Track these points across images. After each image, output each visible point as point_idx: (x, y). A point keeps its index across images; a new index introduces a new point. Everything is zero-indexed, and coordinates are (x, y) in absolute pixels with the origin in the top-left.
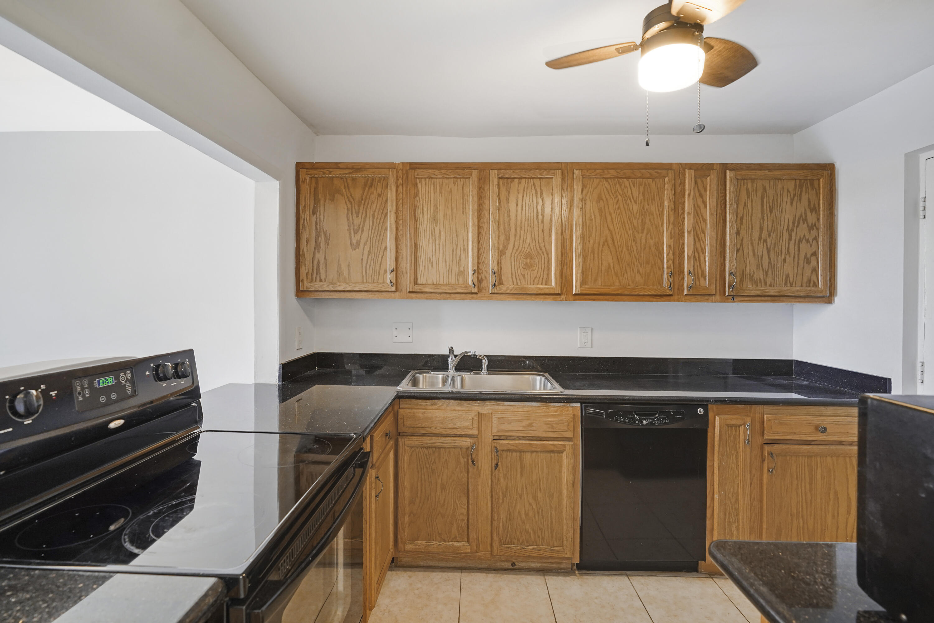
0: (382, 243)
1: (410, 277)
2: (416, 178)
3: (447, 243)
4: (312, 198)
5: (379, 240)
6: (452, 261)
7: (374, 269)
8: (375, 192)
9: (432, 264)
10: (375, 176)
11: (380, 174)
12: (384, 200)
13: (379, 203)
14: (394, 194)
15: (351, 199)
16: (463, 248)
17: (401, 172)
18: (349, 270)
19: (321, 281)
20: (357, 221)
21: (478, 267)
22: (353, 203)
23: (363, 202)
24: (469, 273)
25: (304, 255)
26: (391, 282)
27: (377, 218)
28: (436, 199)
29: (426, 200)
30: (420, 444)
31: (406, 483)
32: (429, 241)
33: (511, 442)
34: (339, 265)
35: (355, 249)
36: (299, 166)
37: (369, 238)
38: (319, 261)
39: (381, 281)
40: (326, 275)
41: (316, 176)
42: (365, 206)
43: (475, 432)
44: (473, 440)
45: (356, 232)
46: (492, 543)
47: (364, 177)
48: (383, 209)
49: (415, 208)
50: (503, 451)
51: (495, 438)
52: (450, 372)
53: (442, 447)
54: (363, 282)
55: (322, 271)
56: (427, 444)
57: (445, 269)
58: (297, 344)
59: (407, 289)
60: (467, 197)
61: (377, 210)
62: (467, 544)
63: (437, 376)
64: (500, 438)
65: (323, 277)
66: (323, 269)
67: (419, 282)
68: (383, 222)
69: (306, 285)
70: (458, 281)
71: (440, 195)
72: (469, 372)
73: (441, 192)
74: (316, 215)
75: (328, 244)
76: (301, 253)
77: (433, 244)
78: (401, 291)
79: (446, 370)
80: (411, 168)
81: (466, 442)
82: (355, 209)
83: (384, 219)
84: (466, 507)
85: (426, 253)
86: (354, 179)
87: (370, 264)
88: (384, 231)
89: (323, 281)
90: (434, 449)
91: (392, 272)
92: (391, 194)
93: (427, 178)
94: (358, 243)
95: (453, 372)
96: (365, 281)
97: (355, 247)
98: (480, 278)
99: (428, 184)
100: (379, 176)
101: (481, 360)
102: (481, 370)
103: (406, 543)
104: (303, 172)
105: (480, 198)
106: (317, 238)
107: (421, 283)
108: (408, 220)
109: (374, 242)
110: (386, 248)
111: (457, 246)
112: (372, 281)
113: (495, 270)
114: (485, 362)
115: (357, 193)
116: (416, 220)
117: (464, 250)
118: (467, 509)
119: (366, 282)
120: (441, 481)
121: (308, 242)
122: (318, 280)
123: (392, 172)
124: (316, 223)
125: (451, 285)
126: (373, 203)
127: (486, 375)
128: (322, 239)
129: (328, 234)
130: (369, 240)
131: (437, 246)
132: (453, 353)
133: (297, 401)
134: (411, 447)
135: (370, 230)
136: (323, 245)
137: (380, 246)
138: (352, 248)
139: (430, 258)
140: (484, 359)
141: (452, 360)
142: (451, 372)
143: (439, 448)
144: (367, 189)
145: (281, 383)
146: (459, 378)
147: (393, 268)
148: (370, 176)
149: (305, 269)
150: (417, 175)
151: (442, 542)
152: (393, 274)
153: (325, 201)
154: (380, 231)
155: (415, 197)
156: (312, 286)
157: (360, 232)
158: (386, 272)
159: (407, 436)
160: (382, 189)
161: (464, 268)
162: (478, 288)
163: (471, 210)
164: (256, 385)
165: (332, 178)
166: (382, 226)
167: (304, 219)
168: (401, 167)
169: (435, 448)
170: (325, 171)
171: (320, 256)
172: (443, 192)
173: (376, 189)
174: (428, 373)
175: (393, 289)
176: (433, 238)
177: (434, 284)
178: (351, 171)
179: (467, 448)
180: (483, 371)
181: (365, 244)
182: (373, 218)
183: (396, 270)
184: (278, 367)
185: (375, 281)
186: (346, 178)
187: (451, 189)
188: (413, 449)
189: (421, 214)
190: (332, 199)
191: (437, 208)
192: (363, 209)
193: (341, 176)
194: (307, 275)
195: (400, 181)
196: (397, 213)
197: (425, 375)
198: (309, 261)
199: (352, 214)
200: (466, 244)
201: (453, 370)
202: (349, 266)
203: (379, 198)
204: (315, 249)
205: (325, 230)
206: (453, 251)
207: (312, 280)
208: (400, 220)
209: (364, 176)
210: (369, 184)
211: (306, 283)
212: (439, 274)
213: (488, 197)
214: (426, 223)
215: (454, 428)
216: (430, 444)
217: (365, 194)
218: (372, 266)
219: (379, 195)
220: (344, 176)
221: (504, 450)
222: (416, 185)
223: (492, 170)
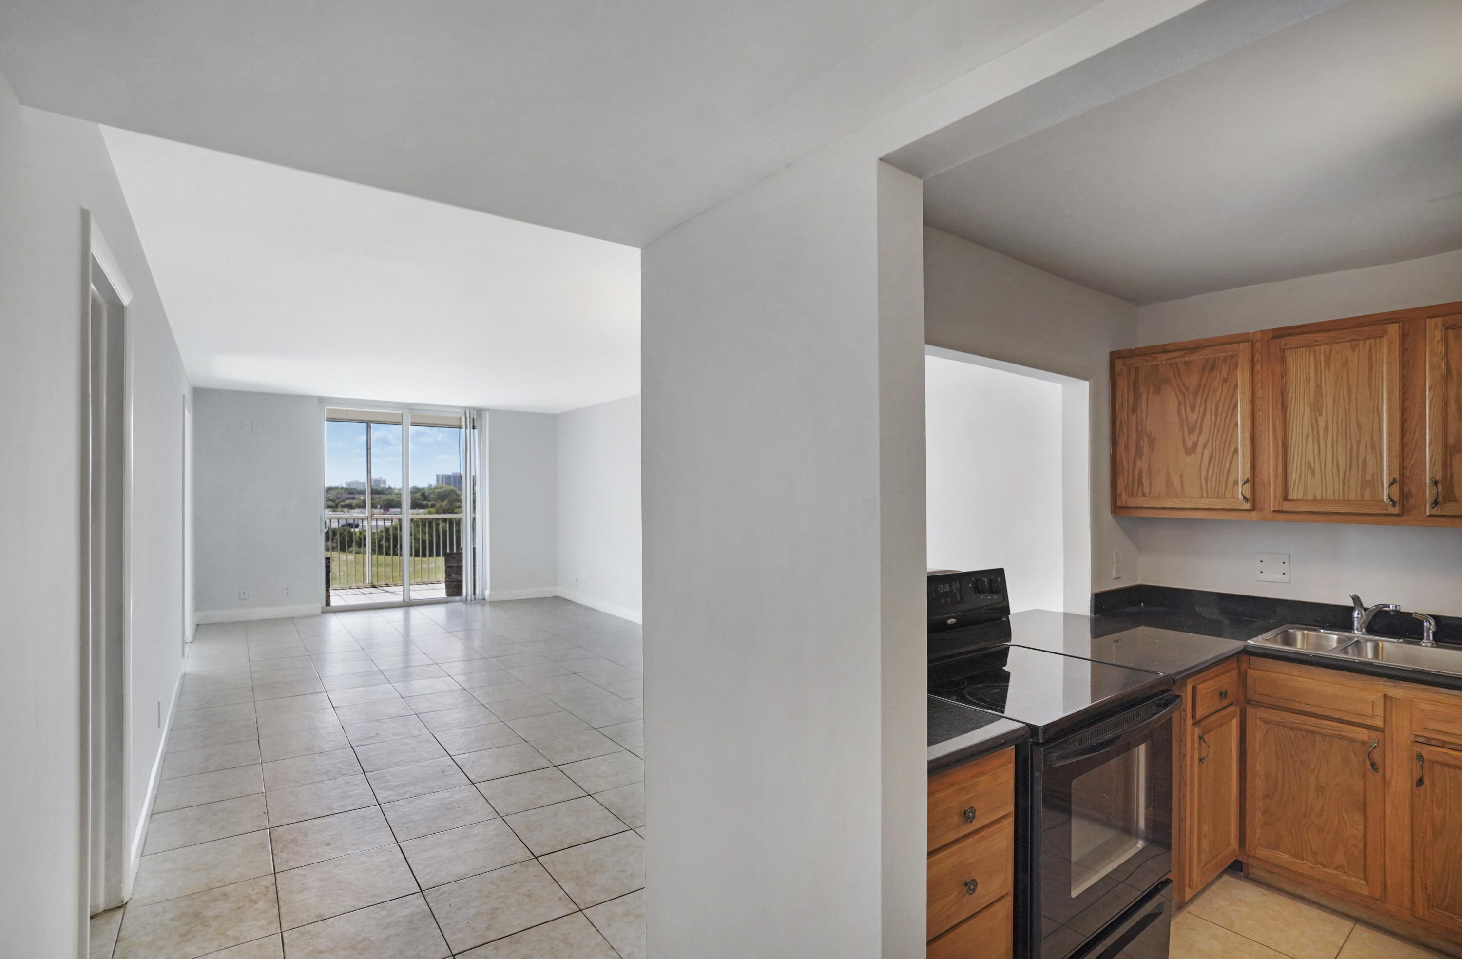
0: (1230, 444)
1: (1275, 490)
2: (1284, 350)
3: (1340, 439)
4: (1131, 393)
5: (1226, 440)
6: (1350, 466)
7: (1218, 479)
8: (1218, 376)
9: (1313, 472)
10: (1219, 355)
11: (1226, 352)
12: (1233, 385)
13: (1225, 390)
14: (1247, 375)
15: (1184, 390)
16: (1371, 446)
17: (1258, 346)
18: (1182, 482)
19: (1144, 495)
20: (1193, 417)
21: (1402, 475)
22: (1187, 395)
23: (1200, 393)
24: (1382, 483)
25: (1122, 463)
26: (1245, 498)
27: (1222, 411)
28: (1319, 376)
29: (1302, 378)
30: (1281, 721)
31: (1258, 768)
32: (1307, 437)
33: (1450, 752)
34: (1168, 475)
35: (1190, 454)
36: (1114, 356)
37: (1211, 438)
38: (1141, 471)
39: (1228, 495)
40: (1151, 489)
41: (1136, 365)
42: (1204, 396)
43: (1379, 723)
44: (1375, 735)
45: (1191, 431)
46: (1413, 898)
47: (1201, 359)
48: (1231, 399)
49: (1283, 393)
50: (1434, 762)
51: (1419, 739)
52: (1355, 633)
53: (1318, 733)
54: (1202, 497)
55: (1146, 483)
56: (1292, 723)
57: (1336, 478)
58: (1114, 572)
59: (1270, 508)
60: (1378, 367)
61: (1222, 399)
62: (1363, 882)
63: (1326, 637)
64: (1429, 742)
65: (1146, 490)
66: (1146, 480)
67: (1290, 497)
68: (1232, 415)
69: (1124, 499)
70: (1362, 496)
71: (1327, 369)
72: (1395, 638)
73: (1328, 364)
74: (1137, 413)
75: (1153, 449)
76: (1118, 461)
77: (1315, 442)
78: (1261, 509)
79: (1349, 630)
80: (1274, 338)
81: (1362, 734)
82: (1190, 402)
83: (1233, 411)
84: (1361, 828)
85: (1301, 456)
86: (1187, 363)
87: (1213, 472)
88: (1234, 428)
89: (1147, 495)
90: (1304, 733)
91: (1245, 483)
92: (1242, 377)
93: (1303, 347)
94: (1195, 445)
95: (1363, 634)
96: (1205, 495)
97: (1190, 451)
98: (1406, 490)
99: (1304, 357)
100: (1224, 354)
101: (1422, 623)
102: (1422, 639)
103: (1257, 847)
104: (1119, 364)
105: (1404, 366)
106: (1138, 442)
107: (1295, 498)
108: (1271, 410)
109: (1218, 443)
110: (1236, 450)
111: (1358, 443)
112: (1216, 495)
113: (1439, 477)
114: (1430, 626)
115: (1192, 381)
116: (1284, 408)
117: (1373, 448)
118: (1362, 832)
119: (1207, 497)
120: (1317, 779)
121: (1127, 447)
122: (1140, 494)
123: (1244, 348)
124: (1137, 424)
125: (1348, 502)
126: (1215, 391)
127: (1431, 647)
128: (1145, 443)
129: (1153, 436)
130: (1210, 442)
131: (1322, 444)
132: (1361, 605)
133: (1115, 642)
134: (1266, 722)
135: (1212, 428)
136: (1146, 451)
137: (1227, 447)
138: (1186, 453)
139: (1309, 462)
140: (1427, 621)
141: (1359, 616)
142: (1358, 633)
143: (1313, 733)
144: (1206, 374)
145: (1093, 616)
146: (1370, 646)
147: (1248, 478)
148: (1210, 356)
149: (1124, 481)
150: (1286, 345)
151: (1319, 866)
152: (1248, 486)
153: (1148, 396)
154: (1226, 427)
155: (1282, 377)
156: (1132, 502)
157: (1197, 431)
158: (1236, 483)
159: (1261, 706)
160: (1229, 371)
161: (1373, 475)
162: (1403, 506)
163: (1385, 387)
164: (1065, 613)
165: (1157, 366)
166: (1230, 421)
167: (1121, 420)
168: (1259, 337)
169: (1307, 731)
170: (1147, 358)
171: (1142, 464)
172: (1332, 363)
173: (1221, 372)
174: (1315, 630)
175: (1248, 506)
176: (1315, 432)
177: (1316, 500)
178: (1183, 352)
179: (1363, 743)
180: (1424, 641)
181: (1205, 447)
182: (1217, 410)
183: (1253, 481)
184: (1090, 596)
185: (1220, 495)
186: (1177, 364)
187: (1346, 358)
188: (1270, 726)
189: (1294, 400)
190: (1158, 392)
191: (1321, 388)
192: (1201, 401)
193: (1168, 362)
194: (1125, 488)
195: (1258, 356)
196: (1253, 401)
197: (1306, 632)
198: (1128, 470)
199: (1185, 409)
200: (1376, 439)
201: (1361, 631)
202: (1181, 476)
203: (1224, 384)
204: (1135, 455)
205: (1148, 431)
206: (1351, 450)
207: (1132, 494)
208: (1258, 411)
209: (1200, 357)
210: (1211, 367)
211: (1124, 496)
212: (1326, 486)
213: (1423, 361)
214: (1302, 412)
215: (1339, 710)
216: (1297, 725)
217: (1203, 381)
218: (1215, 477)
219: (1225, 380)
220: (1173, 360)
221: (1437, 762)
222: (1283, 360)
223: (1429, 318)
